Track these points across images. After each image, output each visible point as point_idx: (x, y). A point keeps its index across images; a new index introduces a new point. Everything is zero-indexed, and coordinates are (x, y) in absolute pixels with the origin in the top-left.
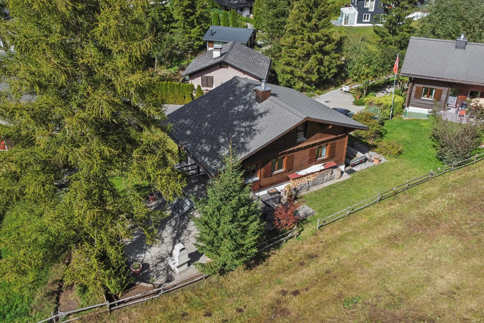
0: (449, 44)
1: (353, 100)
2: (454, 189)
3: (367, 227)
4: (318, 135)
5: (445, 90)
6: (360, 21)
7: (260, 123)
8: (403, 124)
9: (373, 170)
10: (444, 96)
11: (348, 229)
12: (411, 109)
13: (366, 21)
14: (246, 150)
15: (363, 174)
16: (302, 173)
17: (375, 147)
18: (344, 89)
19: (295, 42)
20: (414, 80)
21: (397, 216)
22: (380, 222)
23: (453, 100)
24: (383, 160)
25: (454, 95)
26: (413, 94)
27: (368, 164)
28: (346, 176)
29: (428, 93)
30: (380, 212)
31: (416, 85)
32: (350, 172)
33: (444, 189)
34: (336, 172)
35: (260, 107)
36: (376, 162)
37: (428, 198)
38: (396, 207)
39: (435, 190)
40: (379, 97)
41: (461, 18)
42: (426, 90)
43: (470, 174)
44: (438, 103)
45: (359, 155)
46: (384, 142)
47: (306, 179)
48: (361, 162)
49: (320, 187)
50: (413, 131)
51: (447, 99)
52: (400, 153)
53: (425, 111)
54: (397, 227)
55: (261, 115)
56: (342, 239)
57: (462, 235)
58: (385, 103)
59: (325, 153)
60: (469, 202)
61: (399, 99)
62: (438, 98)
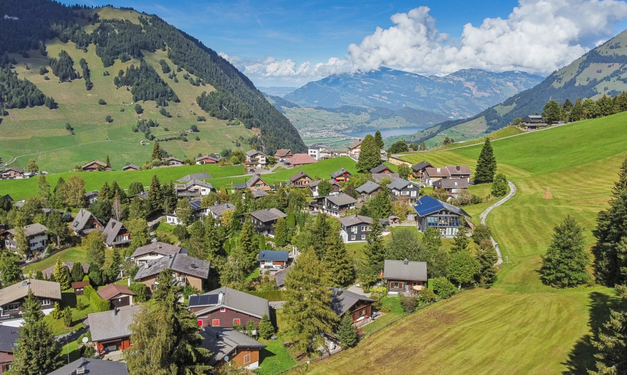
0: (401, 262)
1: (363, 291)
2: (410, 320)
3: (385, 334)
4: (361, 305)
5: (403, 283)
6: (349, 239)
7: (342, 303)
8: (388, 299)
9: (381, 318)
10: (403, 286)
11: (378, 335)
12: (390, 293)
13: (353, 239)
14: (342, 312)
15: (378, 320)
16: (358, 320)
17: (380, 309)
18: (357, 285)
19: (332, 265)
20: (389, 280)
21: (393, 330)
22: (388, 332)
23: (407, 287)
24: (384, 314)
25: (407, 284)
26: (390, 286)
27: (378, 316)
28: (372, 321)
29: (396, 284)
30: (388, 329)
31: (391, 282)
32: (373, 319)
33: (407, 320)
34: (369, 320)
35: (340, 297)
36: (382, 315)
37: (402, 323)
38: (392, 327)
39: (404, 321)
40: (375, 288)
41: (405, 248)
42: (395, 283)
43: (416, 315)
44: (401, 289)
45: (374, 313)
46: (383, 307)
47: (359, 322)
48: (376, 316)
49: (364, 325)
50: (393, 302)
51: (404, 287)
52: (390, 311)
53: (396, 293)
54: (394, 332)
55: (342, 300)
56: (378, 337)
57: (413, 331)
58: (380, 291)
59: (364, 312)
60: (415, 322)
61: (385, 289)
62: (401, 287)
